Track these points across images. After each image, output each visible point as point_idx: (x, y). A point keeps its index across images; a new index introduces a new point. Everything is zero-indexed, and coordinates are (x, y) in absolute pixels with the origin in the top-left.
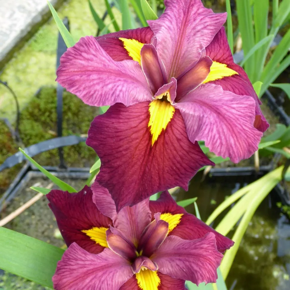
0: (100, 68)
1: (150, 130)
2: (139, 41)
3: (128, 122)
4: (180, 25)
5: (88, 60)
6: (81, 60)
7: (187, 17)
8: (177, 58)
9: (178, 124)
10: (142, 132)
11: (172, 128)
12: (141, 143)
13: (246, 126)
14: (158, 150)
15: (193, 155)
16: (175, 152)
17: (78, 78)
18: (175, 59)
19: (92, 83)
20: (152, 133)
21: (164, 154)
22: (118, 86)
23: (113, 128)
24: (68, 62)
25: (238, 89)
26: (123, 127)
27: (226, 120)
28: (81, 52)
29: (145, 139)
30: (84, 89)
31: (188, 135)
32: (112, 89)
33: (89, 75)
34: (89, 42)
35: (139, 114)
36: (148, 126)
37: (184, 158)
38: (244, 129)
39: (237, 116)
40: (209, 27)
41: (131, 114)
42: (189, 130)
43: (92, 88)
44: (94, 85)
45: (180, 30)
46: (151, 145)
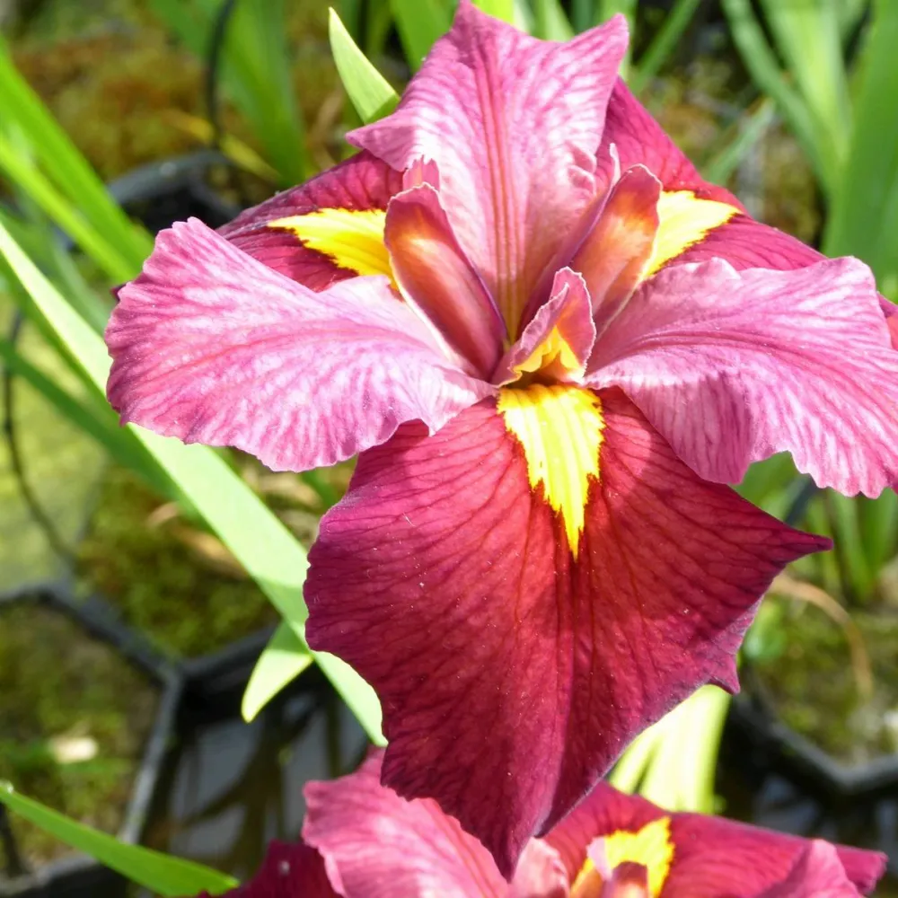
0: (273, 325)
1: (546, 497)
2: (349, 209)
3: (452, 495)
4: (475, 106)
5: (217, 309)
6: (190, 316)
7: (488, 71)
8: (507, 227)
9: (635, 441)
10: (520, 515)
11: (622, 463)
12: (530, 559)
13: (884, 359)
14: (603, 565)
15: (739, 536)
16: (668, 549)
17: (208, 384)
18: (502, 232)
19: (270, 389)
20: (556, 507)
21: (631, 573)
22: (370, 371)
23: (402, 540)
24: (145, 341)
25: (782, 254)
26: (438, 520)
27: (812, 359)
28: (179, 288)
29: (539, 536)
30: (251, 415)
31: (693, 466)
32: (353, 387)
33: (248, 362)
34: (195, 242)
35: (482, 451)
36: (529, 486)
37: (710, 555)
38: (887, 372)
39: (841, 337)
40: (580, 82)
41: (451, 461)
42: (689, 447)
43: (277, 408)
44: (281, 392)
45: (483, 122)
46: (571, 553)
